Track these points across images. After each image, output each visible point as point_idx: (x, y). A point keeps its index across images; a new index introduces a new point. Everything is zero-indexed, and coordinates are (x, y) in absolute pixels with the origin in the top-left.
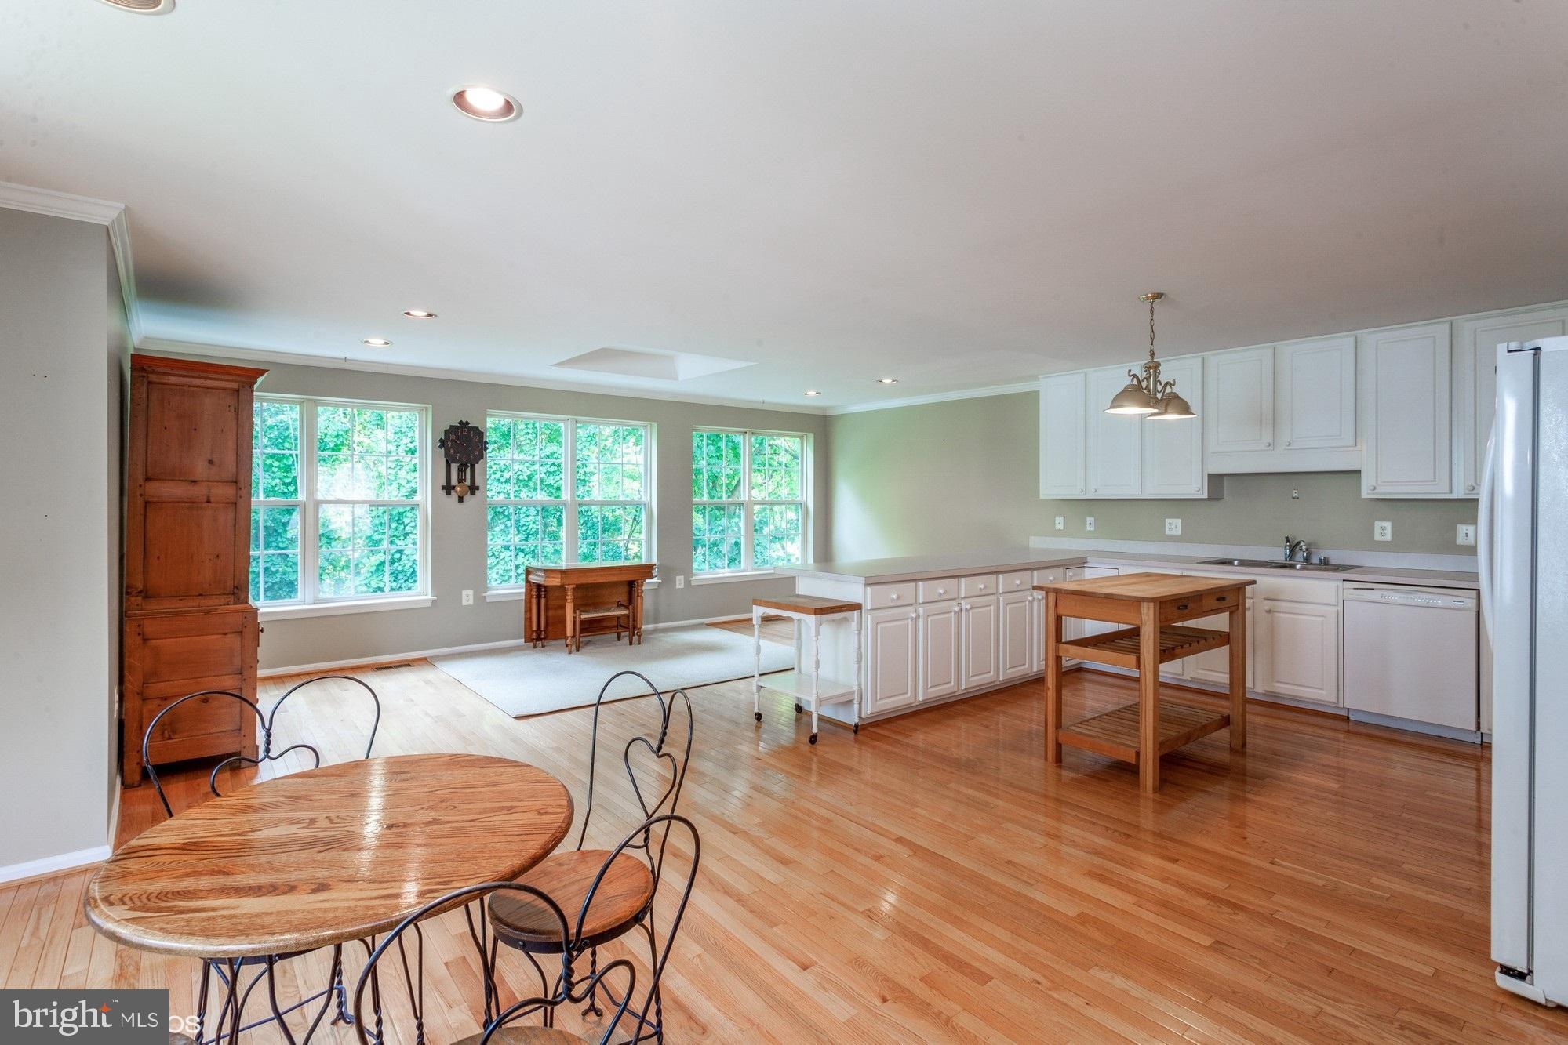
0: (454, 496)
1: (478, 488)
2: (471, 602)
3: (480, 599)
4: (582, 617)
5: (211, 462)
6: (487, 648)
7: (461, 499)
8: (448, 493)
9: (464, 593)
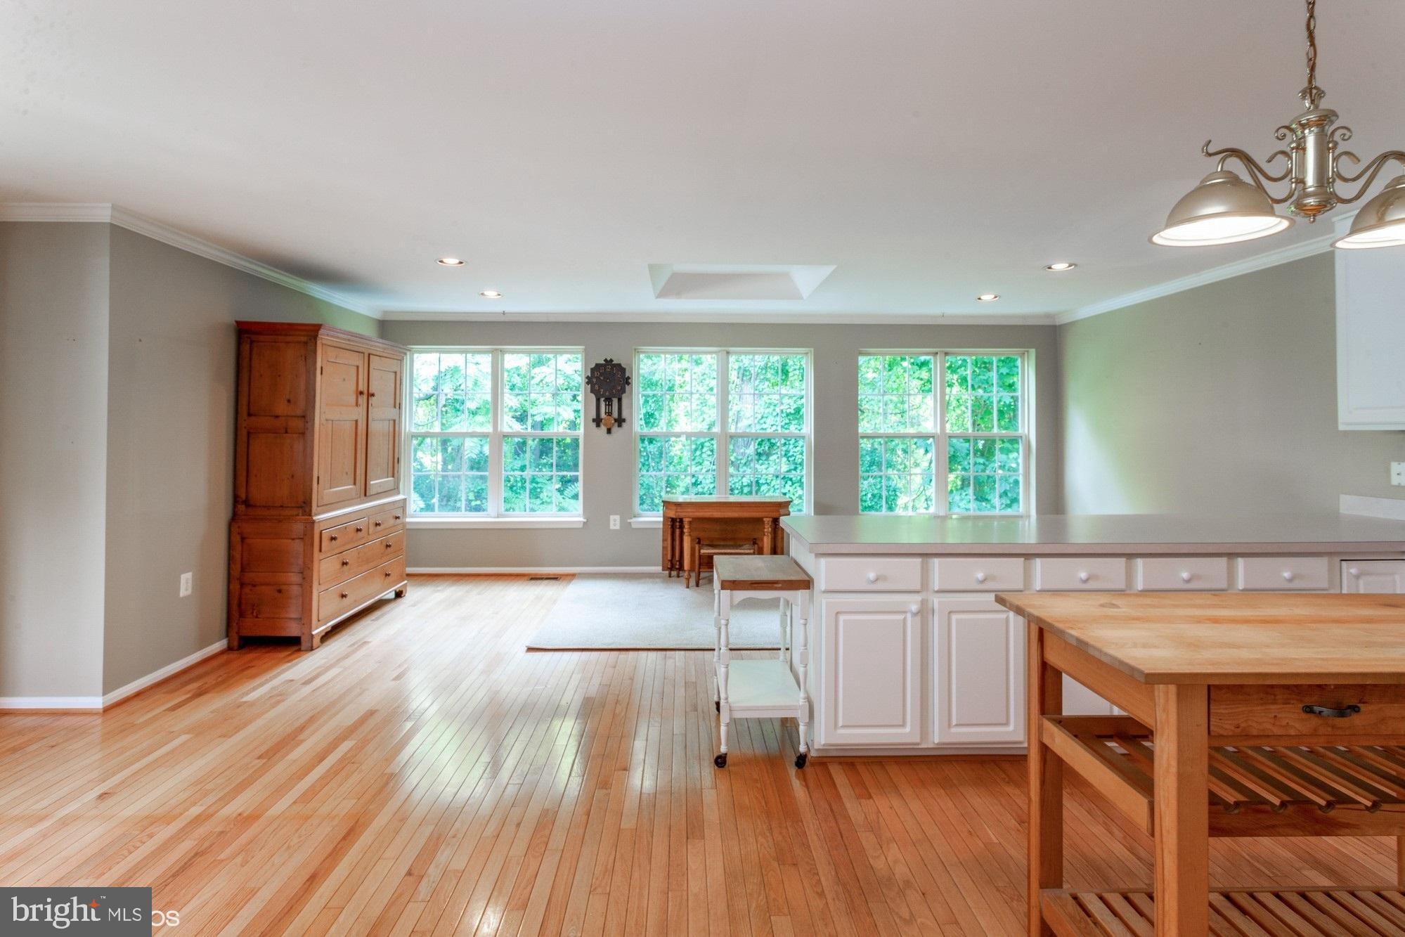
0: (603, 429)
1: (624, 420)
2: (618, 527)
3: (626, 526)
4: (702, 551)
5: (289, 401)
6: (629, 572)
7: (609, 431)
8: (598, 425)
9: (612, 517)
